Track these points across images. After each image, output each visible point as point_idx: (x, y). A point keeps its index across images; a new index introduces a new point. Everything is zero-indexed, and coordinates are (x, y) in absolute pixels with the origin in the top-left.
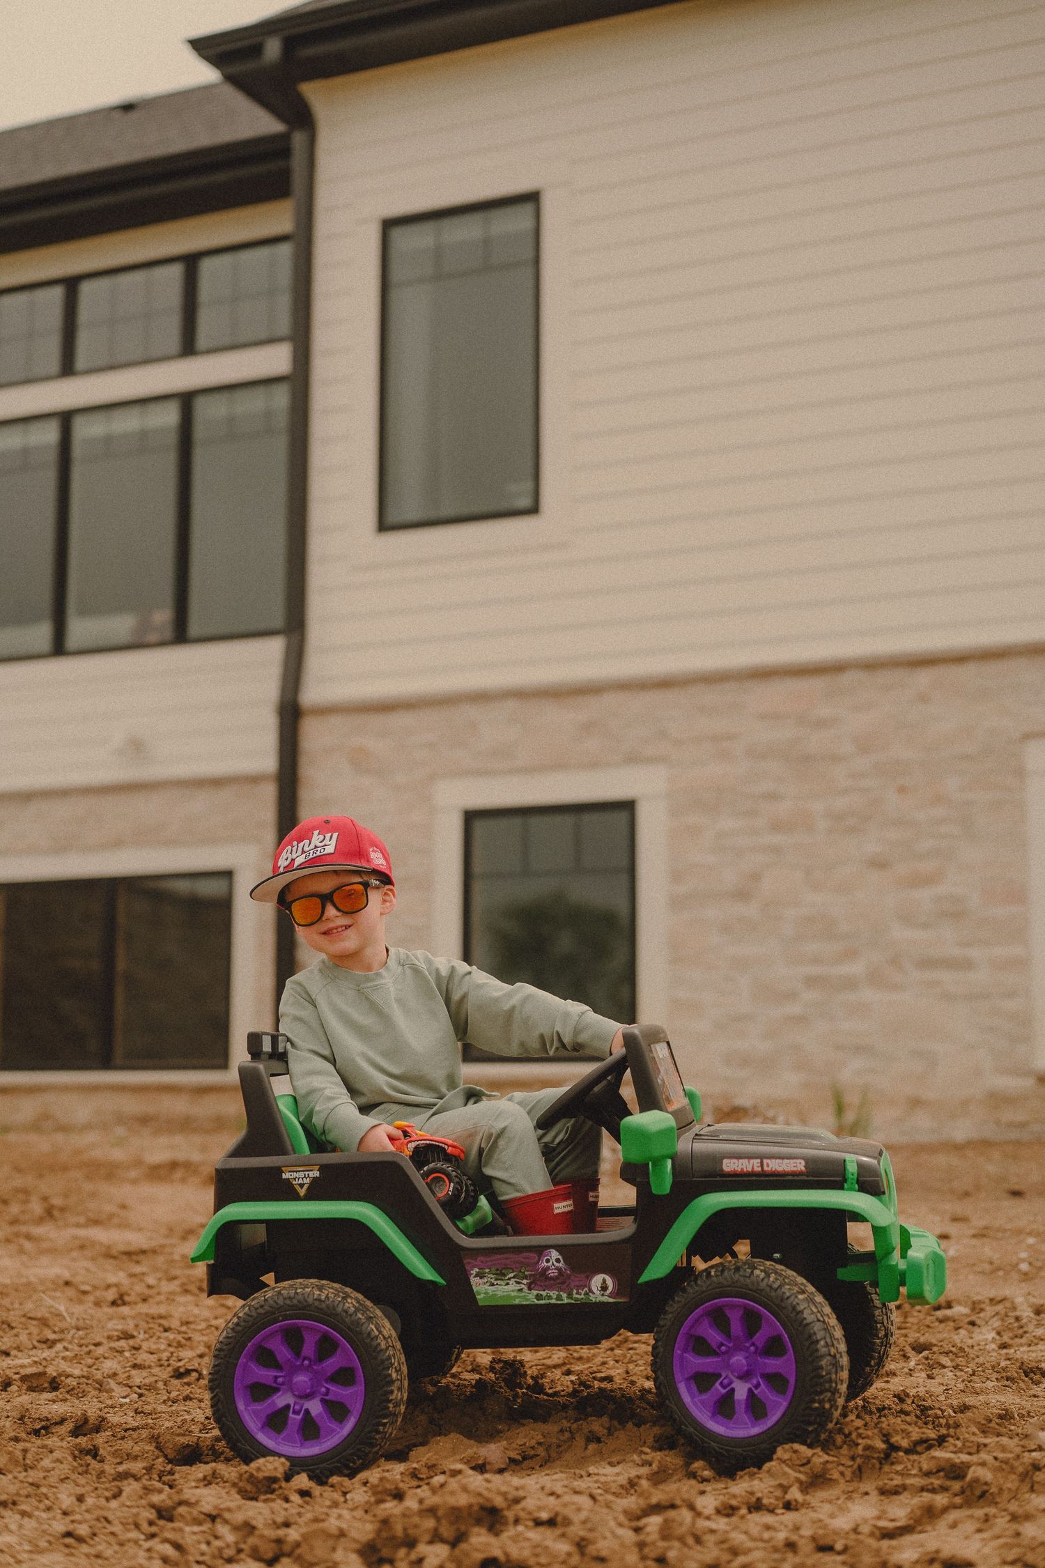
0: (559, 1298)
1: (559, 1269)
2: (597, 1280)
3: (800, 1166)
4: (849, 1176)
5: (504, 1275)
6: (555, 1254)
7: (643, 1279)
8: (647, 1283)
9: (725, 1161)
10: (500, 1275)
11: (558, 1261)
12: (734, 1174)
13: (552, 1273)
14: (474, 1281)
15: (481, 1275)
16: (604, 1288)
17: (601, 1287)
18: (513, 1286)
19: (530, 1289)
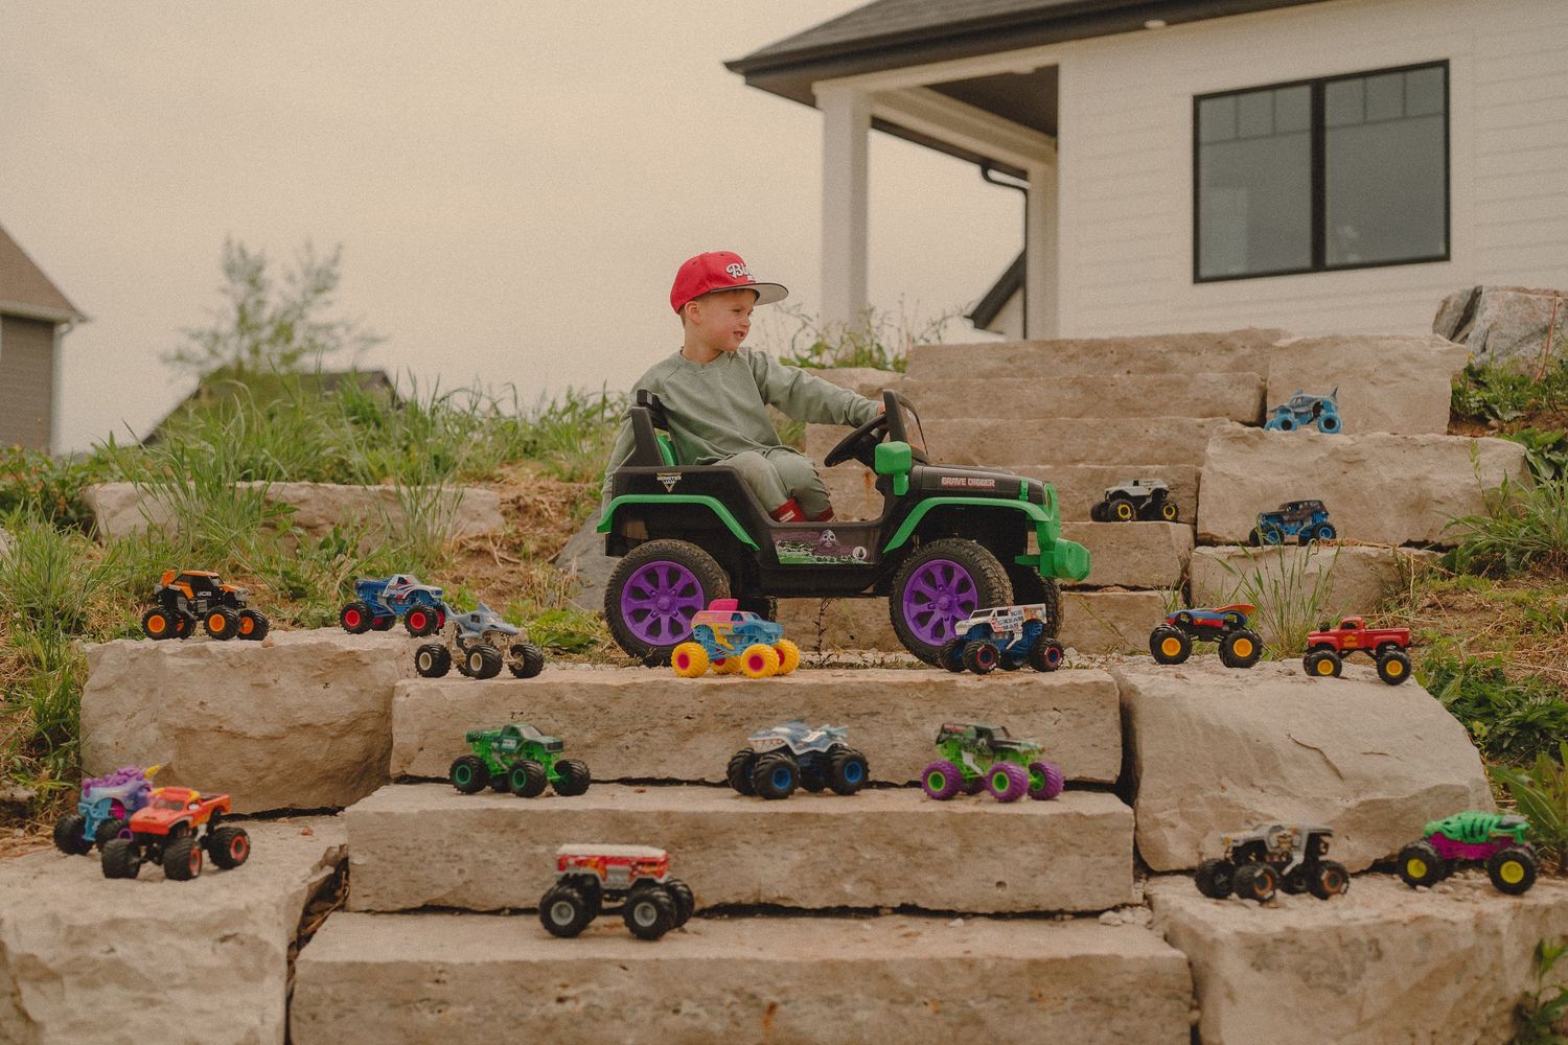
0: (832, 560)
1: (833, 543)
2: (857, 550)
3: (992, 483)
4: (1022, 490)
5: (797, 545)
6: (830, 533)
7: (887, 549)
8: (888, 552)
9: (943, 478)
10: (795, 545)
11: (832, 537)
12: (949, 486)
13: (828, 545)
14: (778, 548)
15: (782, 545)
16: (861, 555)
17: (859, 554)
18: (803, 552)
19: (813, 554)
